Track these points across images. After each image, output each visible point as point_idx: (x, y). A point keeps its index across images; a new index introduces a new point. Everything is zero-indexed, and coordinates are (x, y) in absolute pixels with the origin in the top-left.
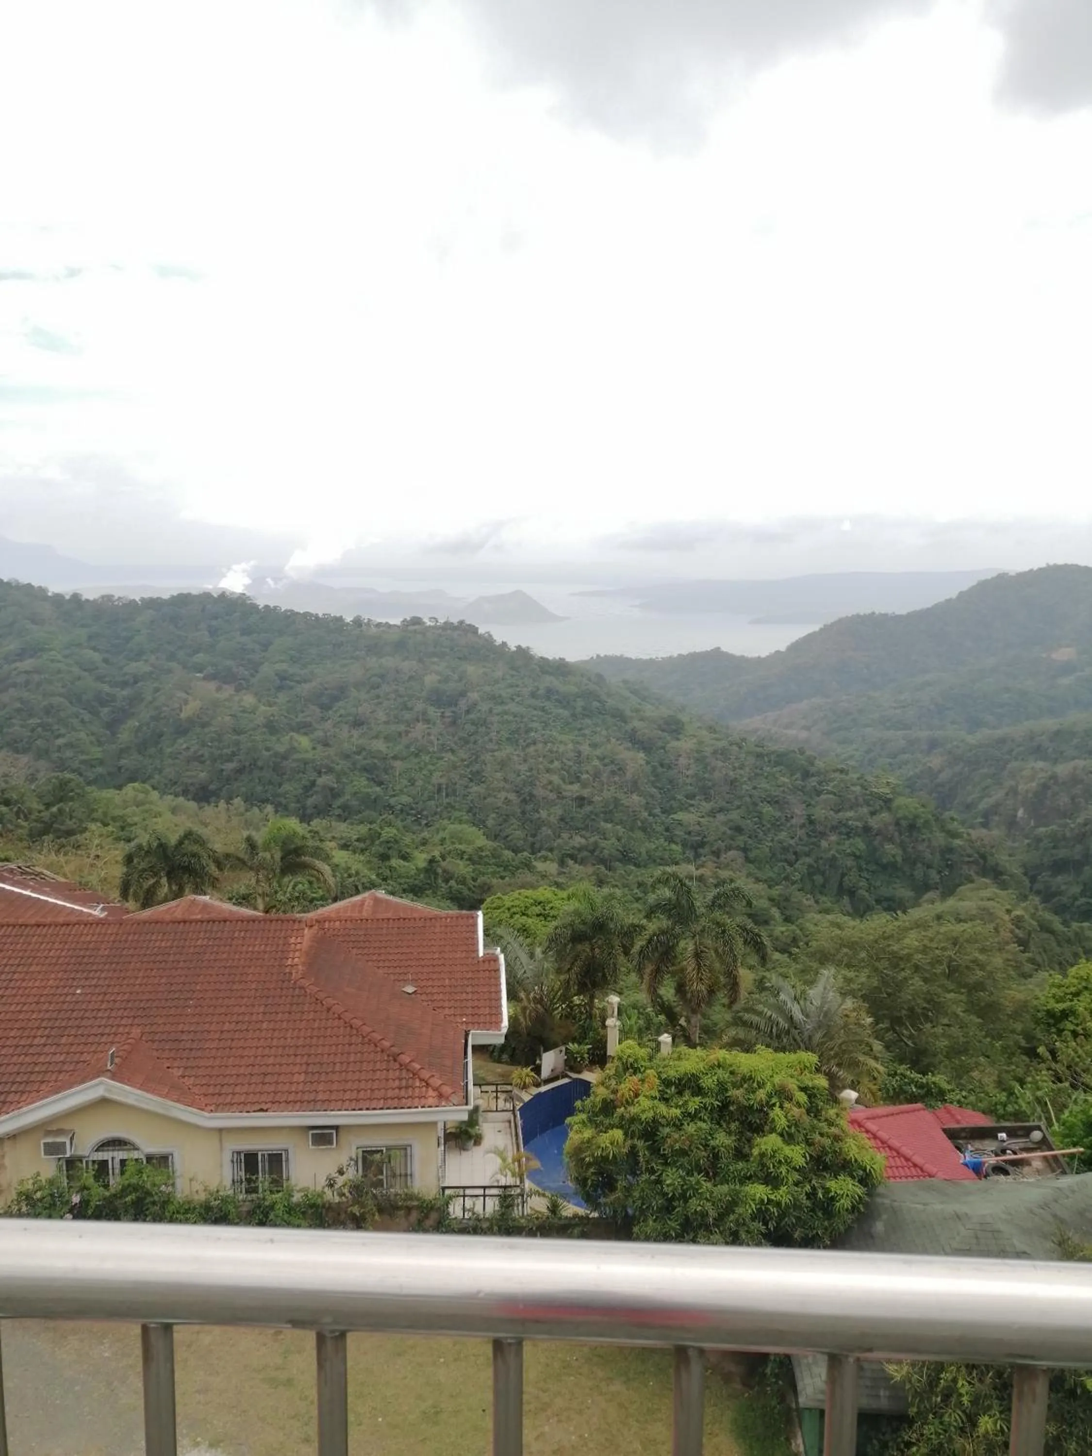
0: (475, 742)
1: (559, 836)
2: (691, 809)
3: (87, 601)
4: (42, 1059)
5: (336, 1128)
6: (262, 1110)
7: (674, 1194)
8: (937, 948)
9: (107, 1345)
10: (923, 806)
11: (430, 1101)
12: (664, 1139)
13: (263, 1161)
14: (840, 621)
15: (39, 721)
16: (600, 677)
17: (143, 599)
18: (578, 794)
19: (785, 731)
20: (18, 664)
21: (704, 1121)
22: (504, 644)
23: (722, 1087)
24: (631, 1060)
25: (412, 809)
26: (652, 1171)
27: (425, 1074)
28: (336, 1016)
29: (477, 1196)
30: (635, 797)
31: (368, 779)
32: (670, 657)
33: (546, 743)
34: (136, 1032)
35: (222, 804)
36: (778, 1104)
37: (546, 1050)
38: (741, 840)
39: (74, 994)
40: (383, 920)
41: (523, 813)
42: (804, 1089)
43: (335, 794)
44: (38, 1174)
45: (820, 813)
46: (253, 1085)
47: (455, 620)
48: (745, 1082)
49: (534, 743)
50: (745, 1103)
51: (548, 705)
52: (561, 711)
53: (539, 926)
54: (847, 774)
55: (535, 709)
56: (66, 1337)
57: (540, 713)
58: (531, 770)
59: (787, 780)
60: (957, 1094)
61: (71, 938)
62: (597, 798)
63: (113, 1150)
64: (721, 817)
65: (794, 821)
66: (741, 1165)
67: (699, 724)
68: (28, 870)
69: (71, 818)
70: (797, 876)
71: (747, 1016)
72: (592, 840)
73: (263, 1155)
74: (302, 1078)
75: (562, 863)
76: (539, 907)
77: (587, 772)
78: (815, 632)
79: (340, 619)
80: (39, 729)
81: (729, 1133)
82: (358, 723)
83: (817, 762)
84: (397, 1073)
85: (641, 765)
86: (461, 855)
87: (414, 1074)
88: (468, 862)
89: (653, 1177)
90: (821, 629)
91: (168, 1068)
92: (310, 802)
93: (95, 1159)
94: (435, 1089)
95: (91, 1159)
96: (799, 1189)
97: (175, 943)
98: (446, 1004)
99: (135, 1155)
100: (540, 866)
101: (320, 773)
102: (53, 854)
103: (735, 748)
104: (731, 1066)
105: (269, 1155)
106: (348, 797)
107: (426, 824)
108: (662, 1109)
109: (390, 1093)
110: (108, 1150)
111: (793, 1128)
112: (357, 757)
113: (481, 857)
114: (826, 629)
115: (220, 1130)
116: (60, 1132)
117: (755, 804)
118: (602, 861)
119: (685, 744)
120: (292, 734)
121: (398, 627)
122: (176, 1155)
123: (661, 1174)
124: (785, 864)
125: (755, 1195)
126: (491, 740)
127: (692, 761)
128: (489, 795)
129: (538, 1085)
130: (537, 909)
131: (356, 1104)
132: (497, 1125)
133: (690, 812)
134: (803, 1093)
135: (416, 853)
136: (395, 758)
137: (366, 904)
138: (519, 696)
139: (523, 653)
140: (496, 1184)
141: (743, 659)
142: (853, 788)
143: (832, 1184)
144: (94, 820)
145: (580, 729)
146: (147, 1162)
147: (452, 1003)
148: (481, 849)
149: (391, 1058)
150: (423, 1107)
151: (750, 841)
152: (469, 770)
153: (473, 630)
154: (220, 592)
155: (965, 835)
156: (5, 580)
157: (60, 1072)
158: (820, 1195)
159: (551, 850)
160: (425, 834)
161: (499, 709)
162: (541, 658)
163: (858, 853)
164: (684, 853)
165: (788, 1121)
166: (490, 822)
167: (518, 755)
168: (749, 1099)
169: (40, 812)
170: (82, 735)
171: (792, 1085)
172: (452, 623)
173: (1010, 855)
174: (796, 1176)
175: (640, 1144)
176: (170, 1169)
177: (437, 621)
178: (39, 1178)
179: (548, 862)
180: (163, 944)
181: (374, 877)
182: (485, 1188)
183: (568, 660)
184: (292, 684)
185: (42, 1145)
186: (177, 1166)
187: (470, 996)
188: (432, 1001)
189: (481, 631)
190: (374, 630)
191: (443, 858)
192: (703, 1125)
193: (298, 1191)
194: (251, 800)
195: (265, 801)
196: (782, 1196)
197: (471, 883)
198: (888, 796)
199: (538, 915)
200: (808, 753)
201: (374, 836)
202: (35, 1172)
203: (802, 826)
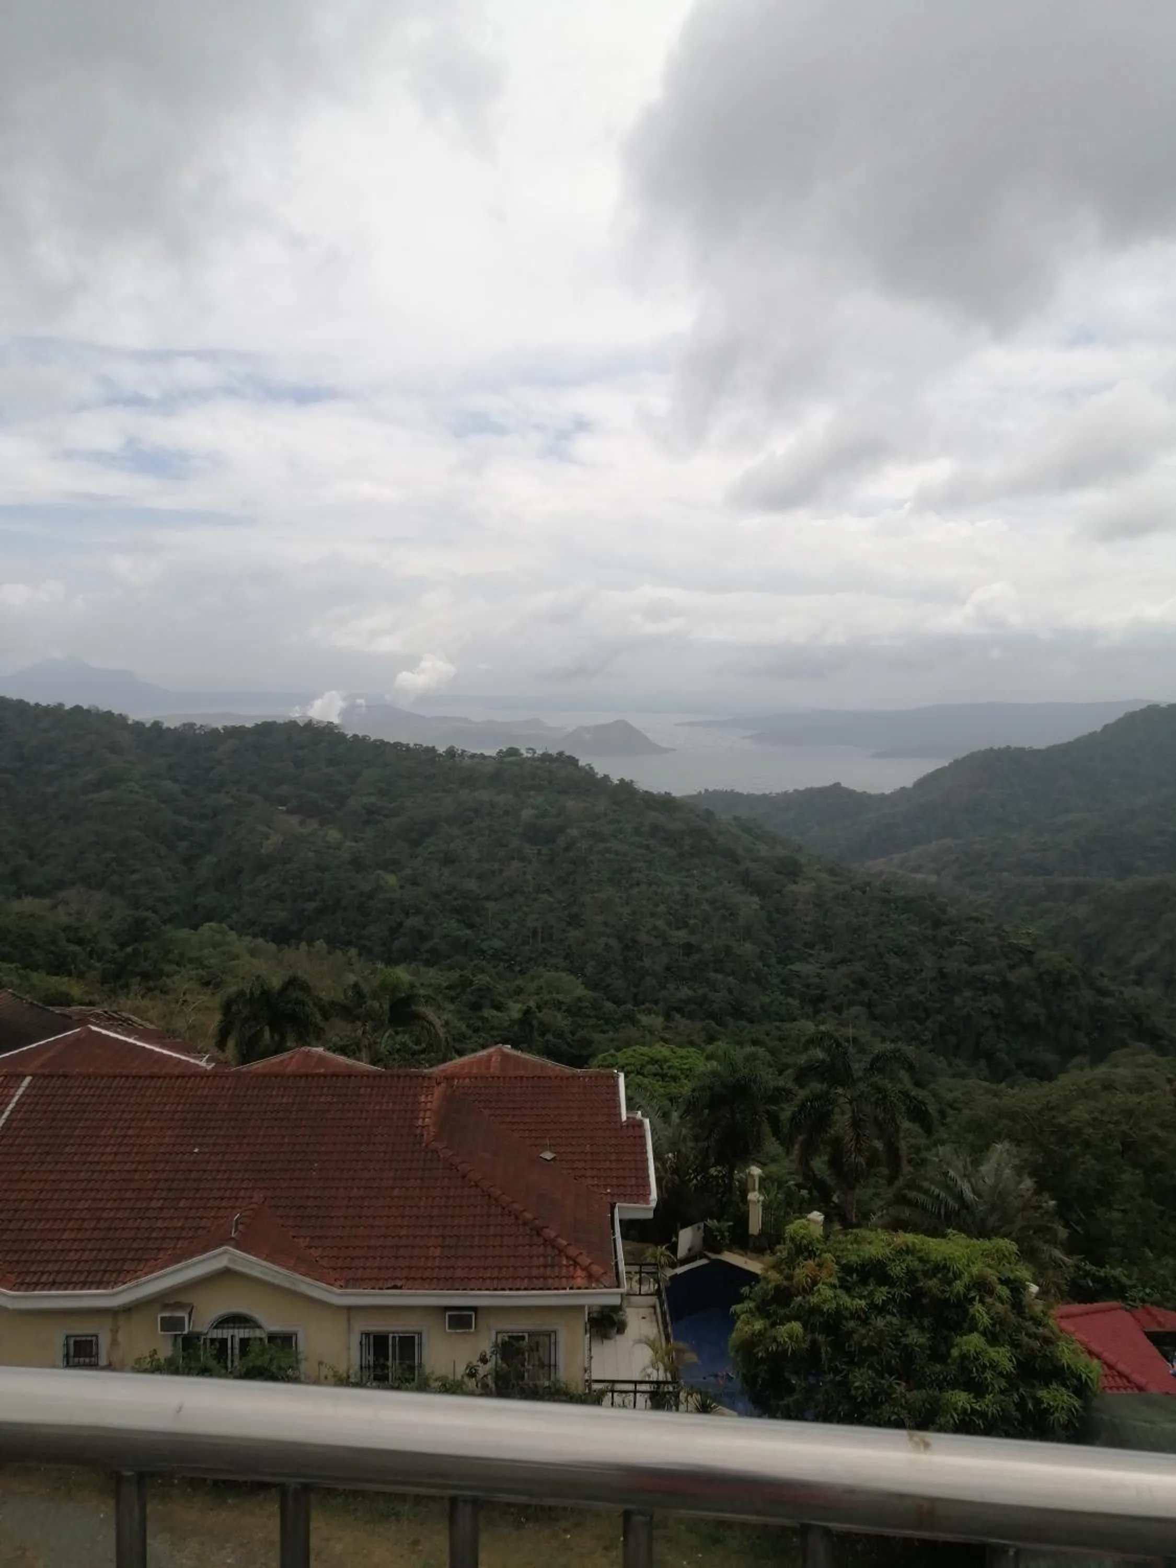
0: (574, 883)
1: (665, 988)
2: (810, 960)
3: (168, 729)
4: (159, 1224)
5: (474, 1309)
6: (395, 1287)
7: (863, 1399)
8: (1109, 1122)
9: (229, 1550)
10: (1069, 960)
11: (579, 1281)
12: (850, 1333)
13: (394, 1346)
14: (972, 756)
15: (114, 855)
16: (709, 815)
17: (225, 728)
18: (686, 941)
19: (914, 875)
20: (95, 796)
21: (894, 1315)
22: (606, 777)
23: (912, 1276)
24: (805, 1242)
25: (505, 954)
26: (837, 1371)
27: (573, 1251)
28: (473, 1183)
29: (626, 1392)
30: (748, 945)
31: (458, 921)
32: (786, 793)
33: (650, 884)
34: (258, 1196)
35: (303, 946)
36: (977, 1298)
37: (683, 1227)
38: (865, 995)
39: (192, 1153)
40: (516, 1078)
41: (625, 960)
42: (1005, 1282)
43: (422, 937)
44: (155, 1352)
45: (952, 966)
46: (386, 1259)
47: (553, 751)
48: (939, 1272)
49: (638, 884)
50: (940, 1295)
51: (651, 842)
52: (666, 849)
53: (657, 1086)
54: (982, 922)
55: (639, 847)
56: (184, 1539)
57: (644, 851)
58: (634, 913)
59: (916, 929)
60: (1140, 1291)
61: (187, 1092)
62: (706, 946)
63: (234, 1328)
64: (843, 969)
65: (923, 974)
66: (938, 1367)
67: (818, 866)
68: (115, 1015)
69: (146, 959)
70: (927, 1036)
71: (912, 1194)
72: (701, 991)
73: (394, 1338)
74: (438, 1252)
75: (668, 1017)
76: (656, 1066)
77: (695, 917)
78: (945, 768)
79: (433, 750)
80: (114, 864)
81: (922, 1329)
82: (448, 860)
83: (949, 909)
84: (542, 1249)
85: (756, 910)
86: (558, 1005)
87: (560, 1251)
88: (566, 1014)
89: (838, 1378)
90: (951, 764)
91: (294, 1237)
92: (397, 944)
93: (214, 1336)
94: (584, 1269)
95: (209, 1336)
96: (1007, 1398)
97: (297, 1100)
98: (589, 1173)
99: (258, 1333)
100: (645, 1019)
101: (407, 914)
102: (139, 997)
103: (858, 893)
104: (919, 1251)
105: (400, 1337)
106: (437, 940)
107: (520, 971)
108: (846, 1300)
109: (535, 1272)
110: (228, 1328)
111: (998, 1326)
112: (447, 897)
113: (580, 1009)
114: (957, 764)
115: (349, 1309)
116: (179, 1306)
117: (881, 955)
118: (711, 1016)
119: (804, 888)
120: (379, 872)
121: (494, 758)
122: (300, 1336)
123: (847, 1375)
124: (914, 1022)
125: (956, 1403)
126: (591, 880)
127: (811, 906)
128: (588, 940)
129: (673, 1266)
130: (653, 1068)
131: (498, 1283)
132: (641, 1310)
133: (808, 962)
134: (1005, 1287)
135: (510, 1003)
136: (488, 898)
137: (493, 1059)
138: (621, 833)
139: (626, 787)
140: (647, 1379)
141: (864, 796)
142: (991, 939)
143: (1042, 1393)
144: (170, 961)
145: (688, 870)
146: (269, 1342)
147: (595, 1172)
148: (579, 999)
149: (534, 1232)
150: (571, 1288)
151: (876, 996)
152: (566, 912)
153: (573, 761)
154: (306, 720)
155: (1117, 994)
156: (85, 707)
157: (178, 1239)
158: (1030, 1406)
159: (656, 1002)
160: (520, 982)
161: (601, 846)
162: (646, 792)
163: (996, 1011)
164: (803, 1008)
165: (992, 1318)
166: (589, 970)
167: (620, 897)
168: (944, 1291)
169: (114, 952)
170: (158, 870)
171: (992, 1276)
172: (551, 755)
173: (1168, 1017)
174: (1003, 1384)
175: (821, 1338)
176: (294, 1349)
177: (535, 753)
178: (156, 1357)
179: (653, 1016)
180: (285, 1100)
181: (464, 1028)
182: (636, 1383)
183: (674, 795)
184: (381, 818)
185: (159, 1319)
186: (301, 1347)
187: (614, 1165)
188: (573, 1169)
189: (582, 763)
190: (467, 761)
191: (539, 1008)
192: (894, 1320)
193: (436, 1380)
194: (334, 942)
195: (349, 943)
196: (987, 1406)
197: (569, 1037)
198: (1029, 949)
199: (655, 1075)
200: (940, 899)
201: (465, 984)
202: (152, 1349)
203: (933, 980)
